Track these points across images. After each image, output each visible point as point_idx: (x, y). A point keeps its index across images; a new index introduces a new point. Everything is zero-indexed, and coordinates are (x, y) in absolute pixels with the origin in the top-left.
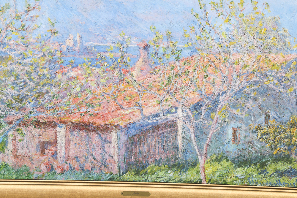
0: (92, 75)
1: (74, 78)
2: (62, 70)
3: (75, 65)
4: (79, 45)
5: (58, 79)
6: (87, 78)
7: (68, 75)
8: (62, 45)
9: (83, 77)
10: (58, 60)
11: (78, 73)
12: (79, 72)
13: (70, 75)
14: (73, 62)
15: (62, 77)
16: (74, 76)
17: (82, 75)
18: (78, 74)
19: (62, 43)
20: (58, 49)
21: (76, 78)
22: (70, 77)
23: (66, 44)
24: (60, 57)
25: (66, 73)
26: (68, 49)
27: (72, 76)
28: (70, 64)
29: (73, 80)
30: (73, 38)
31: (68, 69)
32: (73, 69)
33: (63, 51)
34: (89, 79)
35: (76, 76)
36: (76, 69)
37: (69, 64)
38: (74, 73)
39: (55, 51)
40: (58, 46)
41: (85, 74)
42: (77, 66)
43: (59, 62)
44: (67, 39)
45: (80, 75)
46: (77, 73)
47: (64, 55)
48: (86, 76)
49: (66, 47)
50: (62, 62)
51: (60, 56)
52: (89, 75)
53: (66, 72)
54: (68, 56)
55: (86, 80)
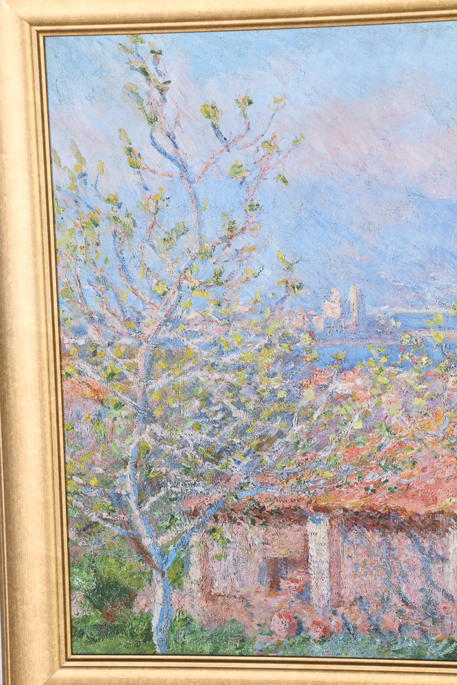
0: (392, 387)
1: (346, 397)
2: (315, 378)
3: (346, 365)
4: (355, 315)
5: (305, 402)
6: (379, 395)
7: (331, 388)
8: (314, 317)
9: (368, 394)
10: (305, 353)
11: (356, 385)
12: (359, 381)
13: (336, 390)
14: (342, 358)
15: (316, 395)
16: (346, 393)
17: (365, 389)
18: (356, 387)
19: (312, 313)
20: (305, 327)
21: (351, 396)
22: (335, 396)
23: (323, 312)
24: (309, 347)
25: (326, 387)
26: (328, 326)
27: (340, 392)
28: (335, 362)
29: (344, 402)
30: (339, 297)
31: (331, 375)
32: (343, 374)
33: (315, 332)
34: (383, 398)
35: (351, 393)
36: (350, 374)
37: (333, 364)
38: (345, 384)
39: (297, 332)
40: (304, 318)
41: (374, 387)
42: (352, 368)
43: (308, 359)
44: (327, 302)
45: (361, 389)
46: (352, 384)
47: (319, 340)
48: (375, 391)
49: (323, 321)
50: (315, 359)
51: (308, 343)
52: (384, 388)
53: (326, 383)
54: (329, 342)
55: (375, 401)
